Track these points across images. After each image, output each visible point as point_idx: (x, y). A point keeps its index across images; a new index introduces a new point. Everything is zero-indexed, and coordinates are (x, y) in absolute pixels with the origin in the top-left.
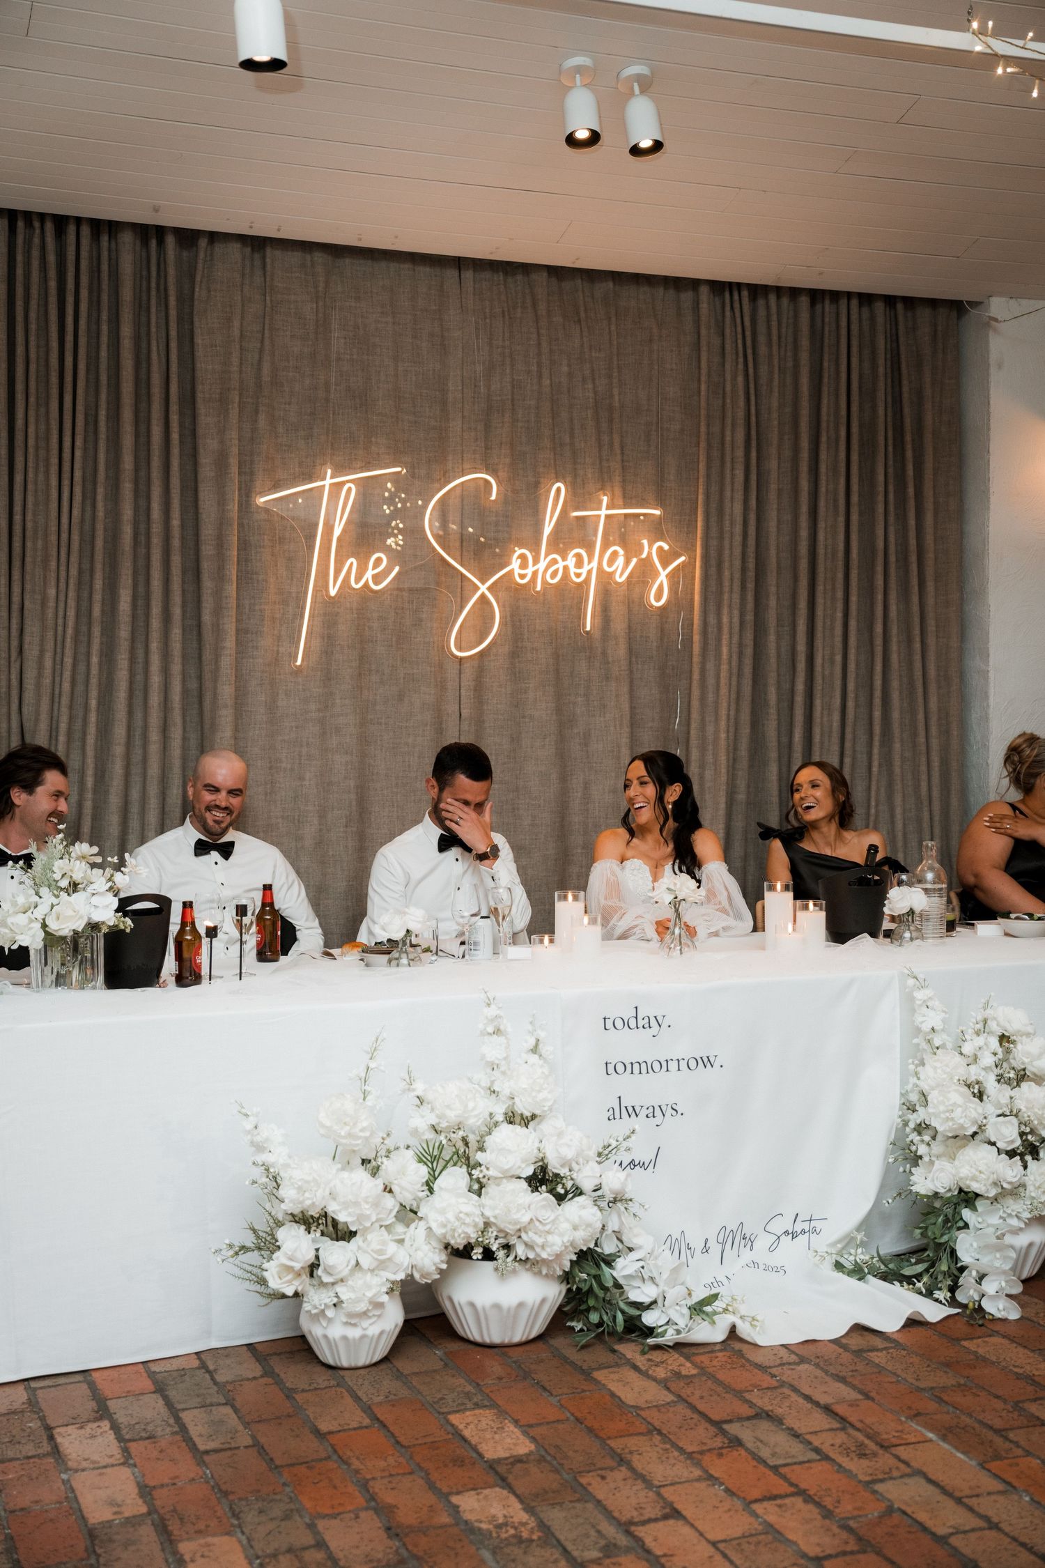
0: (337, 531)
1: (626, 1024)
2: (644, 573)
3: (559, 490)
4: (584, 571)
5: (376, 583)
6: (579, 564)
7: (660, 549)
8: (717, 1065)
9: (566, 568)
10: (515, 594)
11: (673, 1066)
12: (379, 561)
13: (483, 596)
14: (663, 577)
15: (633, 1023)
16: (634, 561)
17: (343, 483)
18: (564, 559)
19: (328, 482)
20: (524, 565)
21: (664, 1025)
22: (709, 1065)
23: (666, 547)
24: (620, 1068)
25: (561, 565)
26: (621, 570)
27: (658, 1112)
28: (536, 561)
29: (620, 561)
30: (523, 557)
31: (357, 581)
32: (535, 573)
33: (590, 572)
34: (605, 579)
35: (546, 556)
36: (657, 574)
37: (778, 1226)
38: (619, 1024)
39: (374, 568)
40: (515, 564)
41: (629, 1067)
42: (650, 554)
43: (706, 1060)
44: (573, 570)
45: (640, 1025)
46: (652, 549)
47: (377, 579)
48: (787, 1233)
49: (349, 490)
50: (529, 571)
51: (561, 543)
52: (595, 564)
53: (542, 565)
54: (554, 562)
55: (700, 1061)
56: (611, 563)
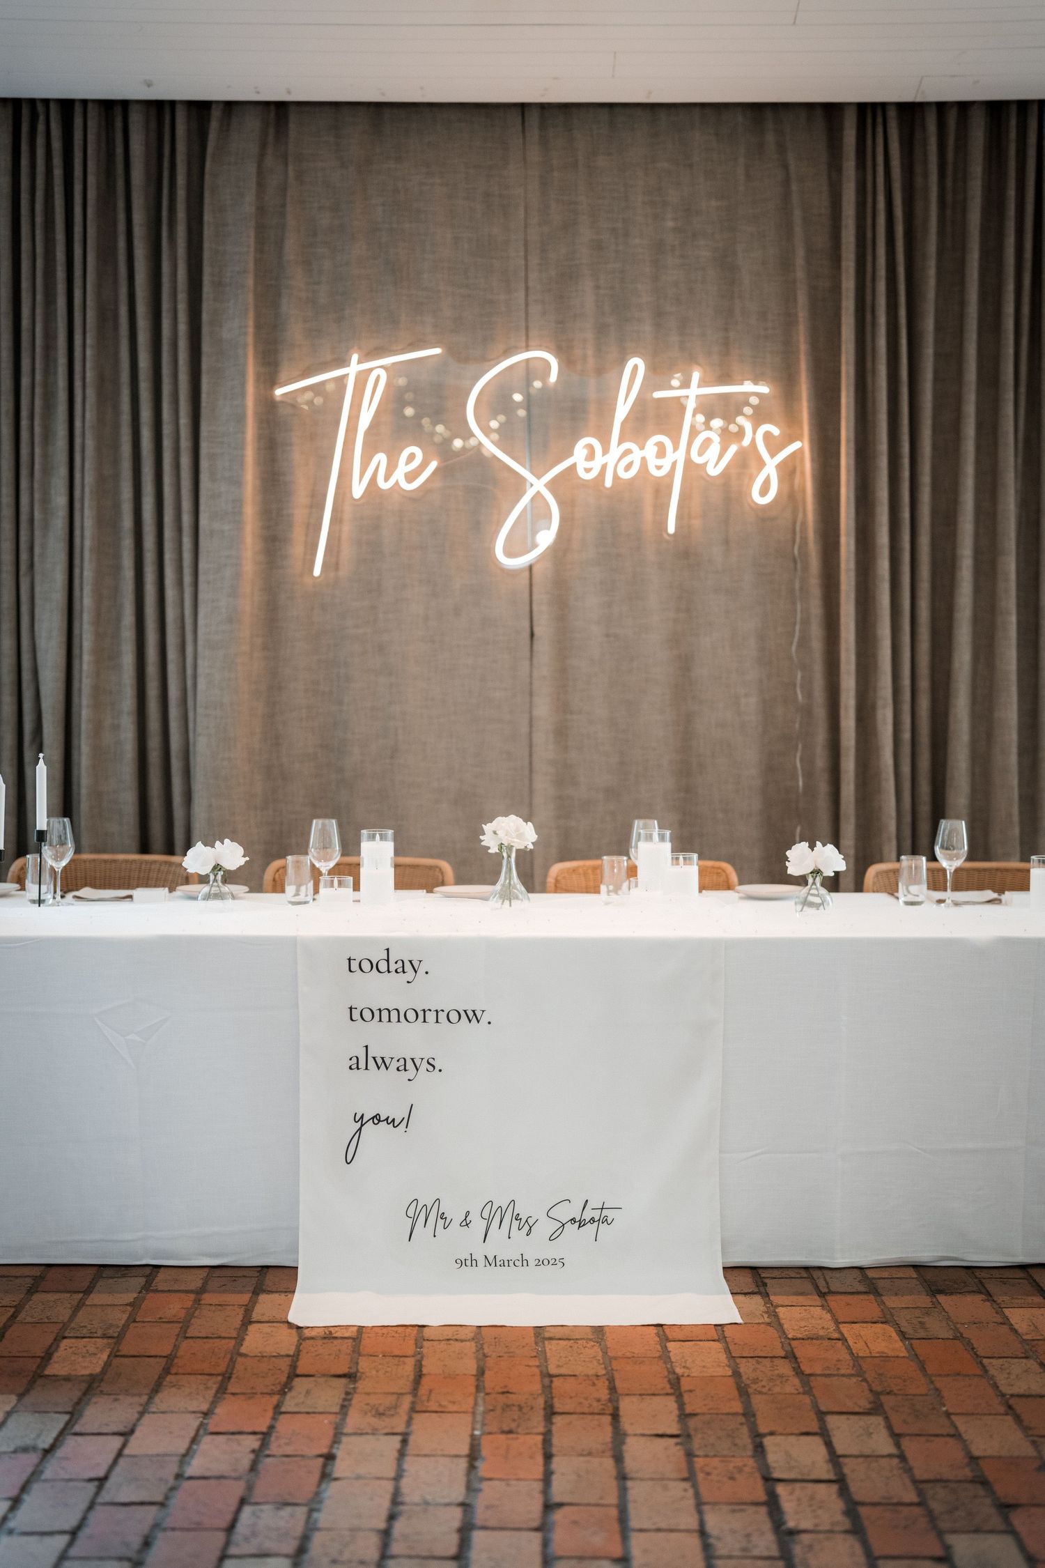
0: (365, 423)
1: (374, 966)
2: (746, 462)
3: (636, 367)
4: (666, 464)
5: (409, 482)
6: (661, 453)
7: (767, 436)
8: (484, 1020)
9: (644, 460)
10: (575, 490)
11: (431, 1017)
12: (411, 457)
13: (538, 496)
14: (771, 467)
15: (383, 967)
16: (733, 449)
17: (371, 370)
18: (642, 448)
19: (353, 368)
20: (591, 456)
21: (421, 971)
22: (474, 1020)
23: (775, 431)
24: (367, 1015)
25: (637, 455)
26: (715, 462)
27: (410, 1065)
28: (606, 451)
29: (715, 448)
30: (591, 448)
31: (387, 479)
32: (604, 467)
33: (674, 463)
34: (694, 472)
35: (618, 446)
36: (761, 464)
37: (564, 1213)
38: (366, 966)
39: (406, 465)
40: (580, 456)
41: (379, 1014)
42: (753, 440)
43: (471, 1014)
44: (652, 463)
45: (393, 968)
46: (756, 434)
47: (410, 477)
48: (573, 1220)
49: (378, 378)
50: (596, 466)
51: (637, 428)
52: (680, 456)
53: (611, 458)
54: (628, 452)
55: (463, 1014)
56: (701, 452)
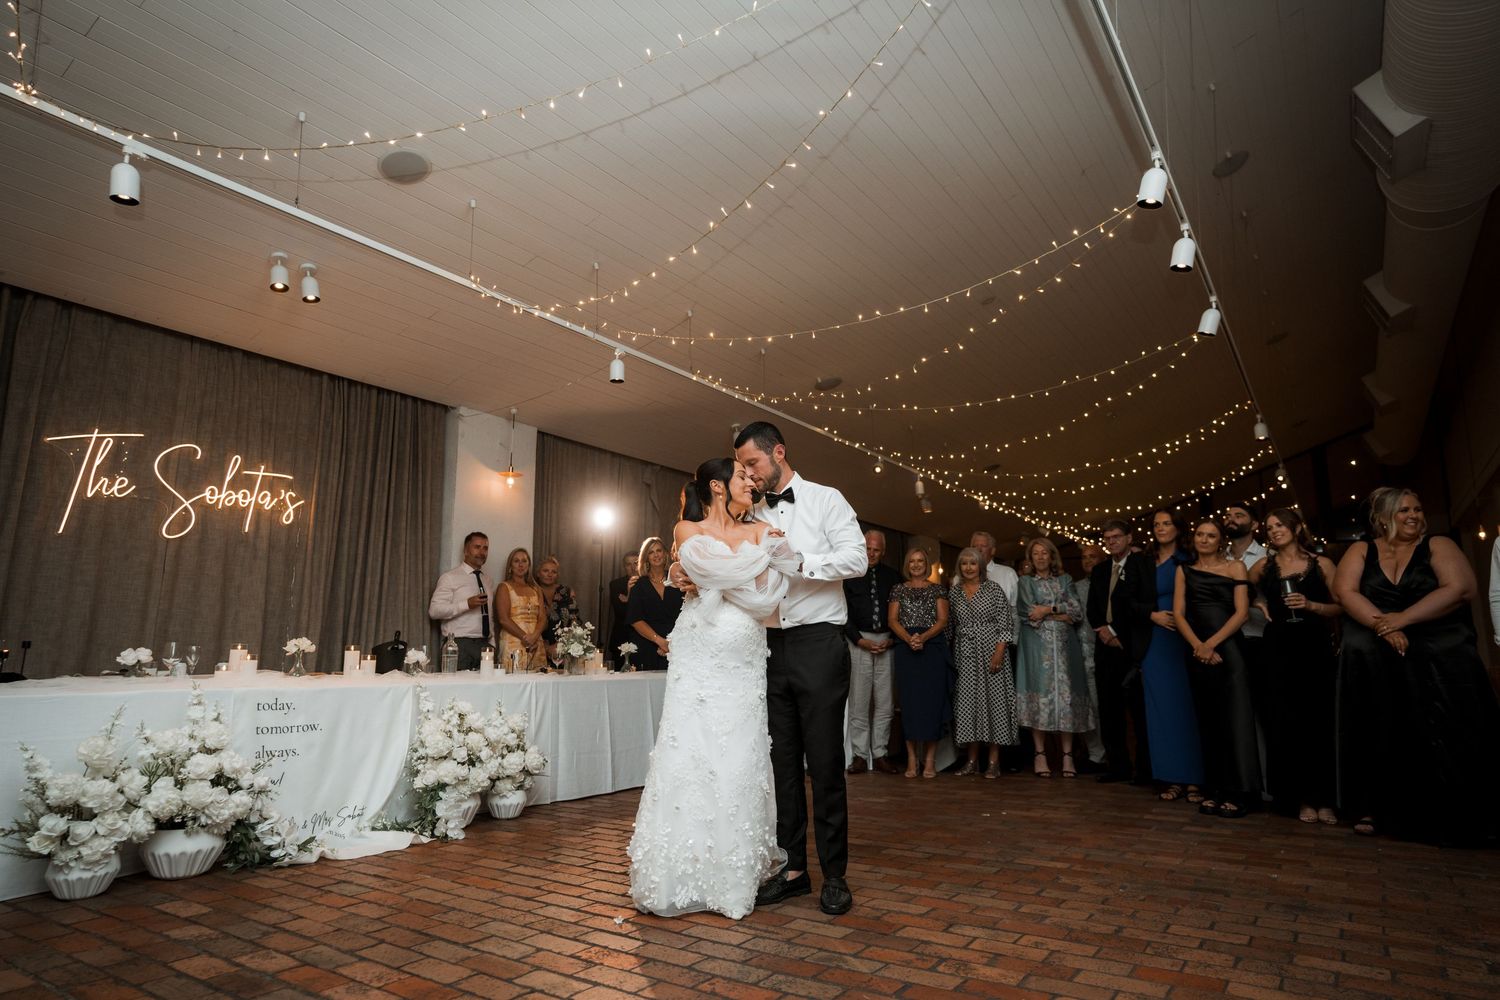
0: (98, 462)
1: (270, 707)
2: (281, 507)
3: (237, 459)
4: (247, 502)
5: (119, 493)
6: (245, 497)
7: (290, 496)
8: (319, 729)
9: (237, 499)
10: (204, 509)
11: (295, 729)
12: (122, 482)
13: (186, 509)
14: (291, 509)
15: (274, 707)
16: (276, 500)
17: (106, 437)
18: (236, 494)
19: (95, 435)
20: (213, 494)
21: (291, 709)
22: (314, 729)
23: (294, 495)
24: (265, 731)
25: (234, 497)
26: (268, 504)
27: (285, 753)
28: (220, 493)
29: (268, 499)
30: (212, 490)
31: (107, 491)
32: (219, 500)
33: (250, 502)
34: (258, 508)
35: (226, 492)
36: (287, 508)
37: (344, 813)
38: (266, 707)
39: (119, 484)
40: (207, 493)
41: (270, 730)
42: (285, 497)
43: (312, 726)
44: (241, 500)
45: (278, 708)
46: (286, 495)
47: (120, 491)
48: (349, 816)
49: (109, 442)
50: (215, 498)
51: (235, 485)
52: (254, 499)
53: (223, 496)
54: (231, 495)
55: (309, 727)
56: (262, 499)
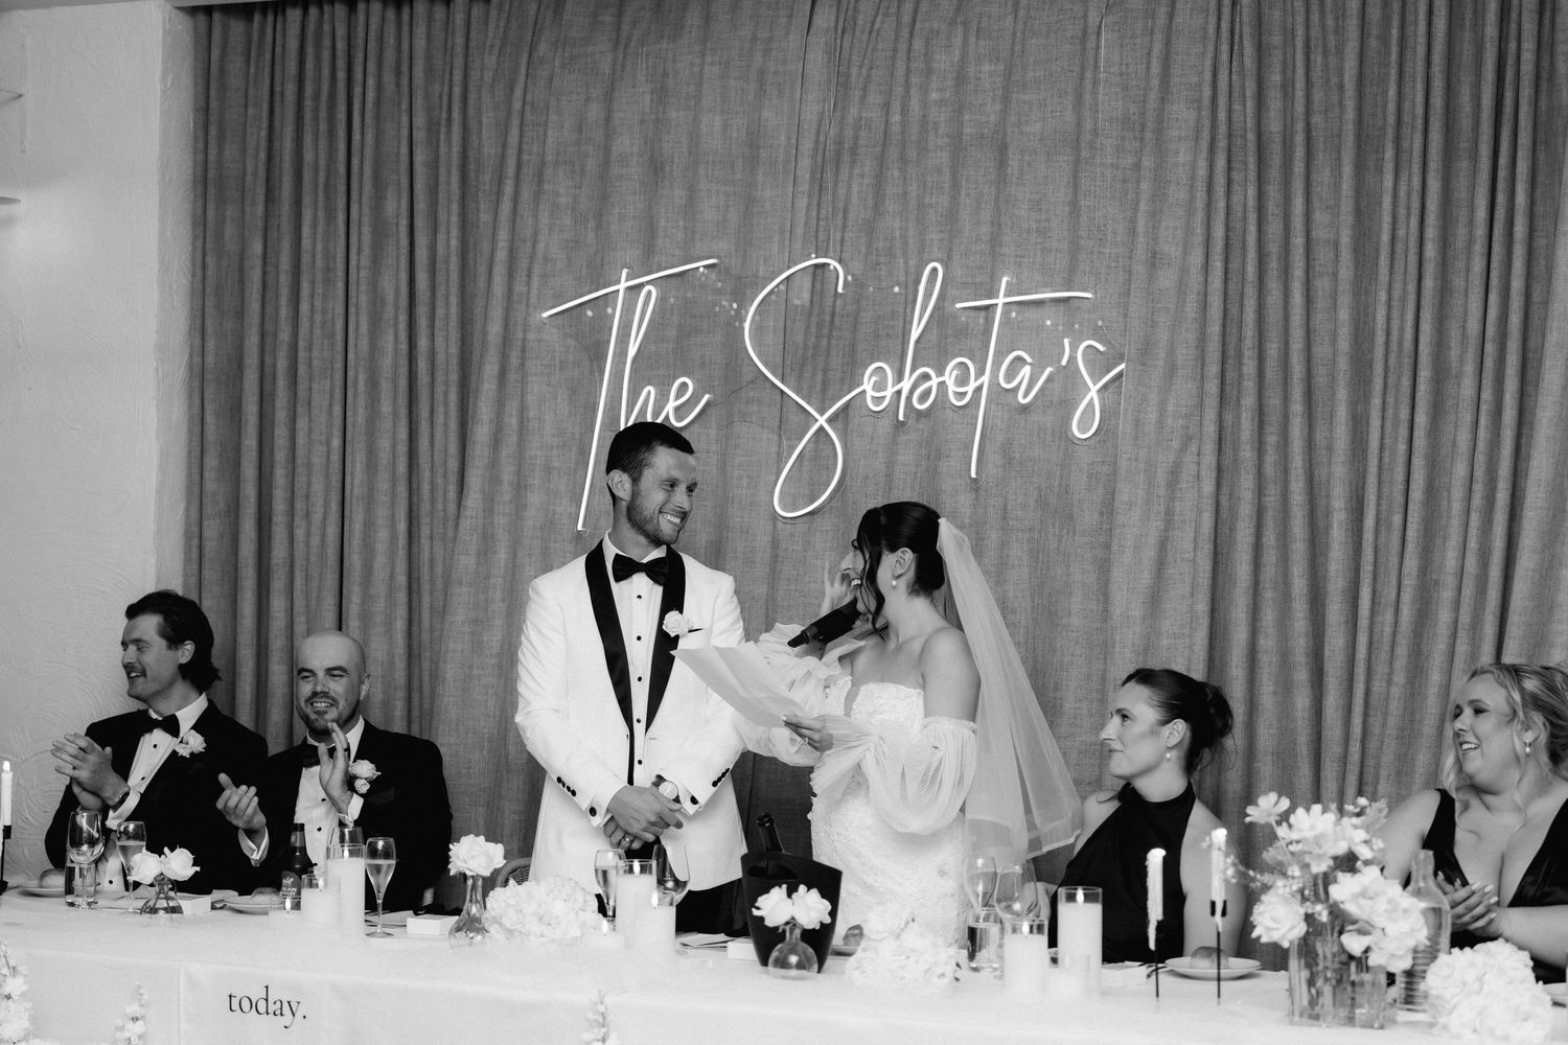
0: (632, 351)
1: (254, 1006)
2: (1063, 389)
3: (935, 273)
4: (970, 389)
5: (679, 419)
6: (962, 380)
7: (1090, 351)
9: (942, 384)
12: (683, 388)
13: (821, 429)
14: (1093, 391)
15: (262, 1007)
16: (1048, 370)
17: (642, 285)
18: (940, 373)
19: (622, 286)
20: (880, 385)
21: (299, 1015)
23: (1099, 347)
25: (934, 382)
26: (1026, 385)
28: (899, 378)
29: (1026, 371)
30: (882, 374)
32: (896, 396)
33: (979, 389)
34: (1000, 395)
35: (913, 371)
36: (1082, 389)
39: (677, 397)
40: (867, 385)
42: (1073, 359)
44: (952, 388)
45: (271, 1011)
46: (1077, 351)
47: (680, 412)
49: (650, 292)
50: (888, 393)
51: (936, 351)
52: (985, 379)
53: (906, 385)
54: (926, 377)
56: (1010, 377)
